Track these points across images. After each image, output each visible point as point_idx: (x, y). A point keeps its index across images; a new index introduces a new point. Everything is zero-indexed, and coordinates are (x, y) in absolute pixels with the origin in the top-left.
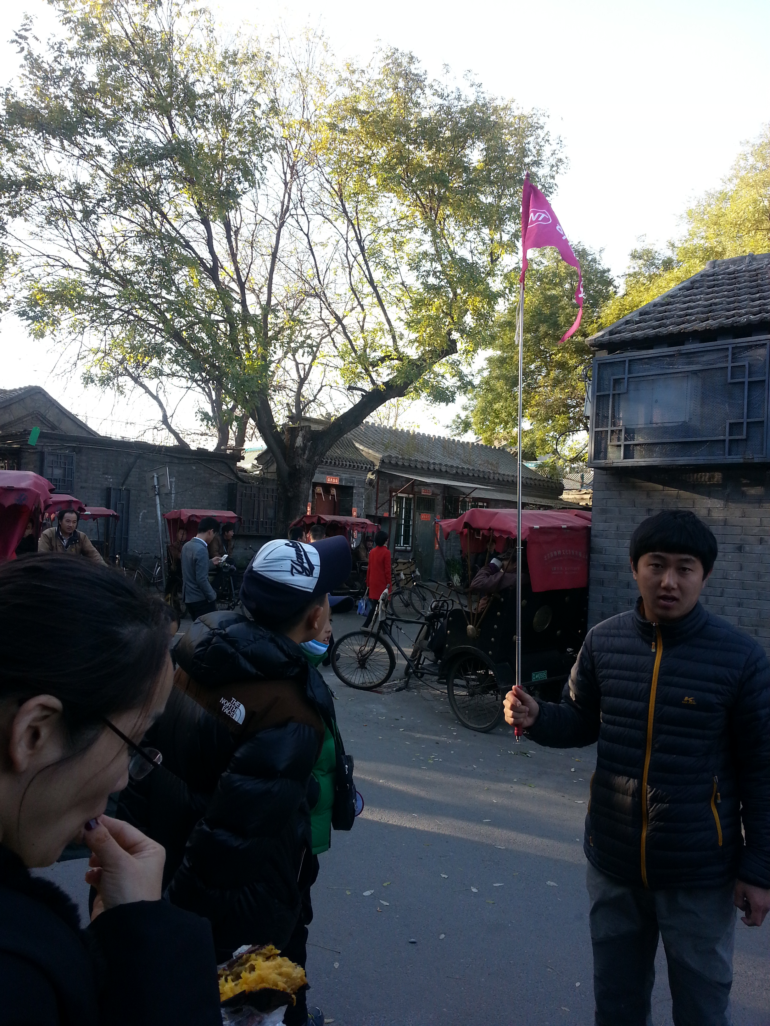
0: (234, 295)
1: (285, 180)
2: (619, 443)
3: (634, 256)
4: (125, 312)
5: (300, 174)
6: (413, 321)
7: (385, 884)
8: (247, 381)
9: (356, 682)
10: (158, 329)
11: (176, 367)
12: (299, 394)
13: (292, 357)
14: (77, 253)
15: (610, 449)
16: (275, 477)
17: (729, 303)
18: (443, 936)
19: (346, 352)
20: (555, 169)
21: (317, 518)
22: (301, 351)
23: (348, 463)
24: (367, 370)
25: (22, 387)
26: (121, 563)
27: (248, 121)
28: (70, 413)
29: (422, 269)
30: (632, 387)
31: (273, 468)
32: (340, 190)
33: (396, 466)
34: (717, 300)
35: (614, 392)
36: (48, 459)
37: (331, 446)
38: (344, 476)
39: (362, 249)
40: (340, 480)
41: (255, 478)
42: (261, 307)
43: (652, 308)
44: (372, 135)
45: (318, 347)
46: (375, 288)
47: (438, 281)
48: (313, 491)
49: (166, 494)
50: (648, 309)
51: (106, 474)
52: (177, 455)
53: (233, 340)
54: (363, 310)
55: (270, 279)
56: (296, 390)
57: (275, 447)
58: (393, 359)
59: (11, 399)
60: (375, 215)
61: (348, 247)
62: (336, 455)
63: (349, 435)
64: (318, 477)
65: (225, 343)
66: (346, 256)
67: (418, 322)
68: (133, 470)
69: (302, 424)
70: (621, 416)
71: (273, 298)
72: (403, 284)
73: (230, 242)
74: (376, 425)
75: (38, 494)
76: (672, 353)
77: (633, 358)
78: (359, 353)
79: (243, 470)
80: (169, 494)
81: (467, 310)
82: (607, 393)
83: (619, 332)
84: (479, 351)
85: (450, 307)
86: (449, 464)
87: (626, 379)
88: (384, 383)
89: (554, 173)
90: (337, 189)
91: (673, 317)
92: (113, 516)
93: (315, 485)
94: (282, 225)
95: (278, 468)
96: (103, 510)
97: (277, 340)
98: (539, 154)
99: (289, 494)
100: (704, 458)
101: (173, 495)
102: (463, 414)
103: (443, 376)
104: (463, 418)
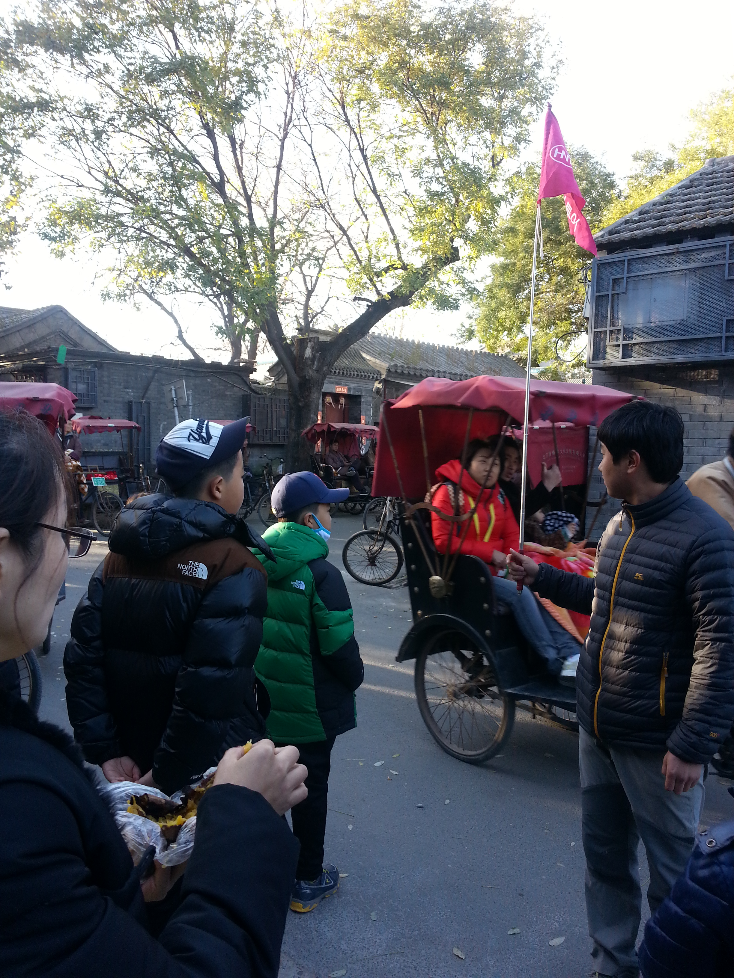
0: (241, 209)
1: (288, 91)
2: (617, 343)
3: (636, 158)
4: (138, 229)
5: (302, 84)
6: (417, 229)
7: (395, 756)
8: (257, 294)
9: (367, 579)
10: (169, 245)
11: (188, 282)
12: (306, 306)
13: (299, 270)
14: (89, 173)
15: (608, 349)
16: (286, 387)
17: (727, 200)
18: (447, 801)
19: (351, 262)
20: (555, 70)
21: (327, 426)
22: (307, 263)
23: (356, 373)
24: (371, 280)
25: (45, 306)
26: (145, 472)
27: (252, 32)
28: (91, 331)
29: (425, 175)
30: (631, 287)
31: (285, 379)
32: (342, 98)
33: (402, 375)
34: (716, 198)
35: (614, 292)
36: (72, 375)
37: (339, 356)
38: (352, 385)
39: (365, 157)
40: (349, 390)
41: (268, 389)
42: (268, 220)
43: (651, 207)
44: (374, 39)
45: (323, 259)
46: (378, 197)
47: (441, 186)
48: (323, 400)
49: (184, 406)
50: (647, 208)
51: (127, 388)
52: (192, 369)
53: (242, 254)
54: (367, 219)
55: (276, 192)
56: (304, 303)
57: (285, 358)
58: (396, 268)
59: (35, 318)
60: (378, 122)
61: (351, 156)
62: (344, 365)
63: (355, 346)
64: (327, 387)
65: (234, 258)
66: (350, 165)
67: (421, 230)
68: (153, 383)
69: (311, 336)
70: (620, 316)
71: (279, 211)
72: (405, 192)
73: (235, 155)
74: (382, 335)
75: (62, 404)
76: (671, 251)
77: (632, 257)
78: (364, 263)
79: (256, 382)
80: (186, 406)
81: (469, 216)
82: (606, 293)
83: (618, 232)
84: (482, 257)
85: (453, 213)
86: (454, 371)
87: (625, 279)
88: (388, 293)
89: (555, 75)
90: (339, 99)
91: (672, 215)
92: (136, 427)
93: (325, 394)
94: (285, 136)
95: (289, 380)
96: (125, 422)
97: (284, 253)
98: (539, 55)
99: (300, 404)
100: (701, 355)
101: (191, 407)
102: (467, 323)
103: (448, 284)
104: (467, 326)
